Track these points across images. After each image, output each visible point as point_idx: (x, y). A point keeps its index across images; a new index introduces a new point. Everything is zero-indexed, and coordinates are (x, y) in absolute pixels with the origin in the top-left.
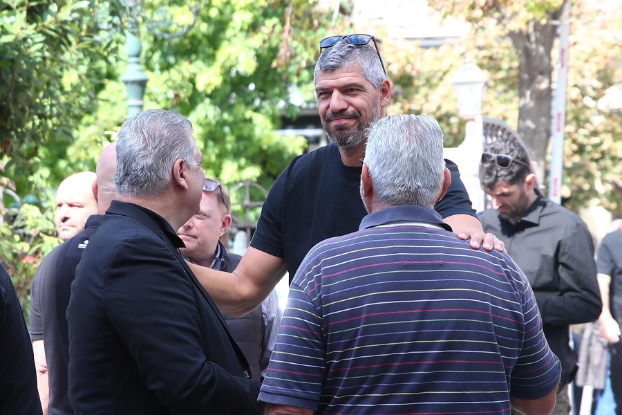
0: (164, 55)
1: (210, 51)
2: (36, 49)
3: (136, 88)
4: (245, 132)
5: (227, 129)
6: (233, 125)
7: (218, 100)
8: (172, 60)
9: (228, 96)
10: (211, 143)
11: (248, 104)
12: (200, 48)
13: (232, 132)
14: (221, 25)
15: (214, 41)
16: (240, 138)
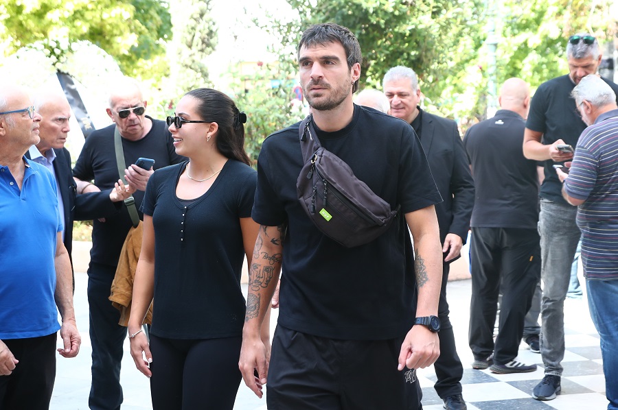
0: (513, 29)
1: (535, 26)
2: (435, 31)
3: (493, 47)
4: (554, 68)
5: (544, 66)
6: (548, 64)
7: (540, 51)
8: (516, 31)
9: (545, 50)
10: (536, 73)
11: (556, 52)
12: (531, 25)
13: (547, 68)
14: (542, 14)
15: (538, 21)
16: (551, 71)
